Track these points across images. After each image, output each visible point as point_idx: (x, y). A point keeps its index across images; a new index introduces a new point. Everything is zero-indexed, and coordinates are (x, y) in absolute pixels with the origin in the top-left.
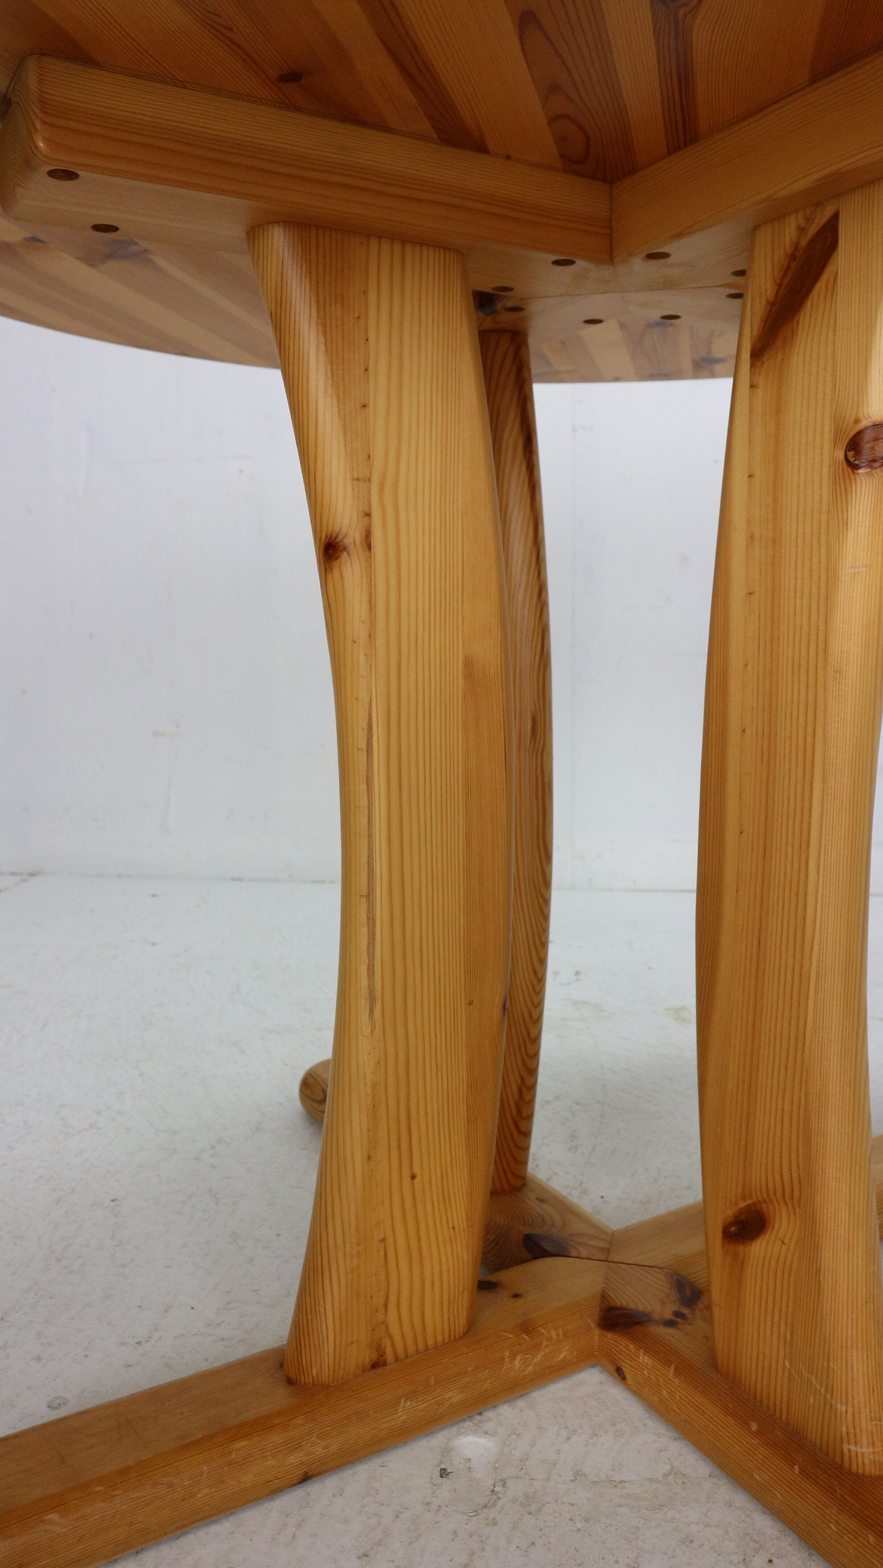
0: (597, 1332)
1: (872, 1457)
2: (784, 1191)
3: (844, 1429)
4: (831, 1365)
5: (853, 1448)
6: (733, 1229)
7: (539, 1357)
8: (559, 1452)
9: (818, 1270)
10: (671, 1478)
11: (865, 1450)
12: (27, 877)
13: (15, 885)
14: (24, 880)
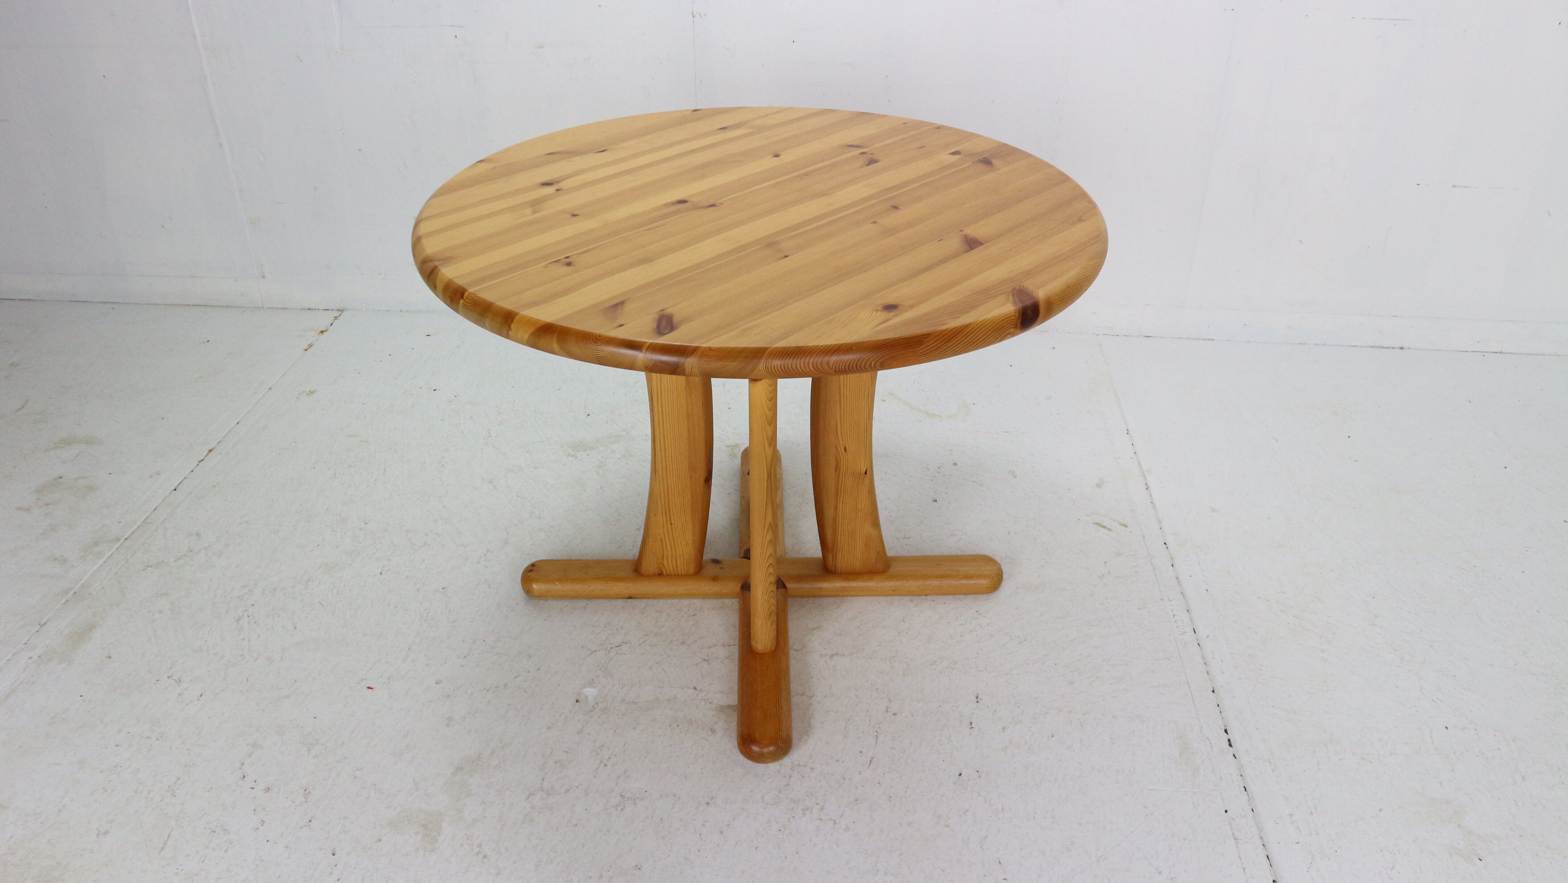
12: (336, 314)
13: (332, 324)
14: (336, 318)
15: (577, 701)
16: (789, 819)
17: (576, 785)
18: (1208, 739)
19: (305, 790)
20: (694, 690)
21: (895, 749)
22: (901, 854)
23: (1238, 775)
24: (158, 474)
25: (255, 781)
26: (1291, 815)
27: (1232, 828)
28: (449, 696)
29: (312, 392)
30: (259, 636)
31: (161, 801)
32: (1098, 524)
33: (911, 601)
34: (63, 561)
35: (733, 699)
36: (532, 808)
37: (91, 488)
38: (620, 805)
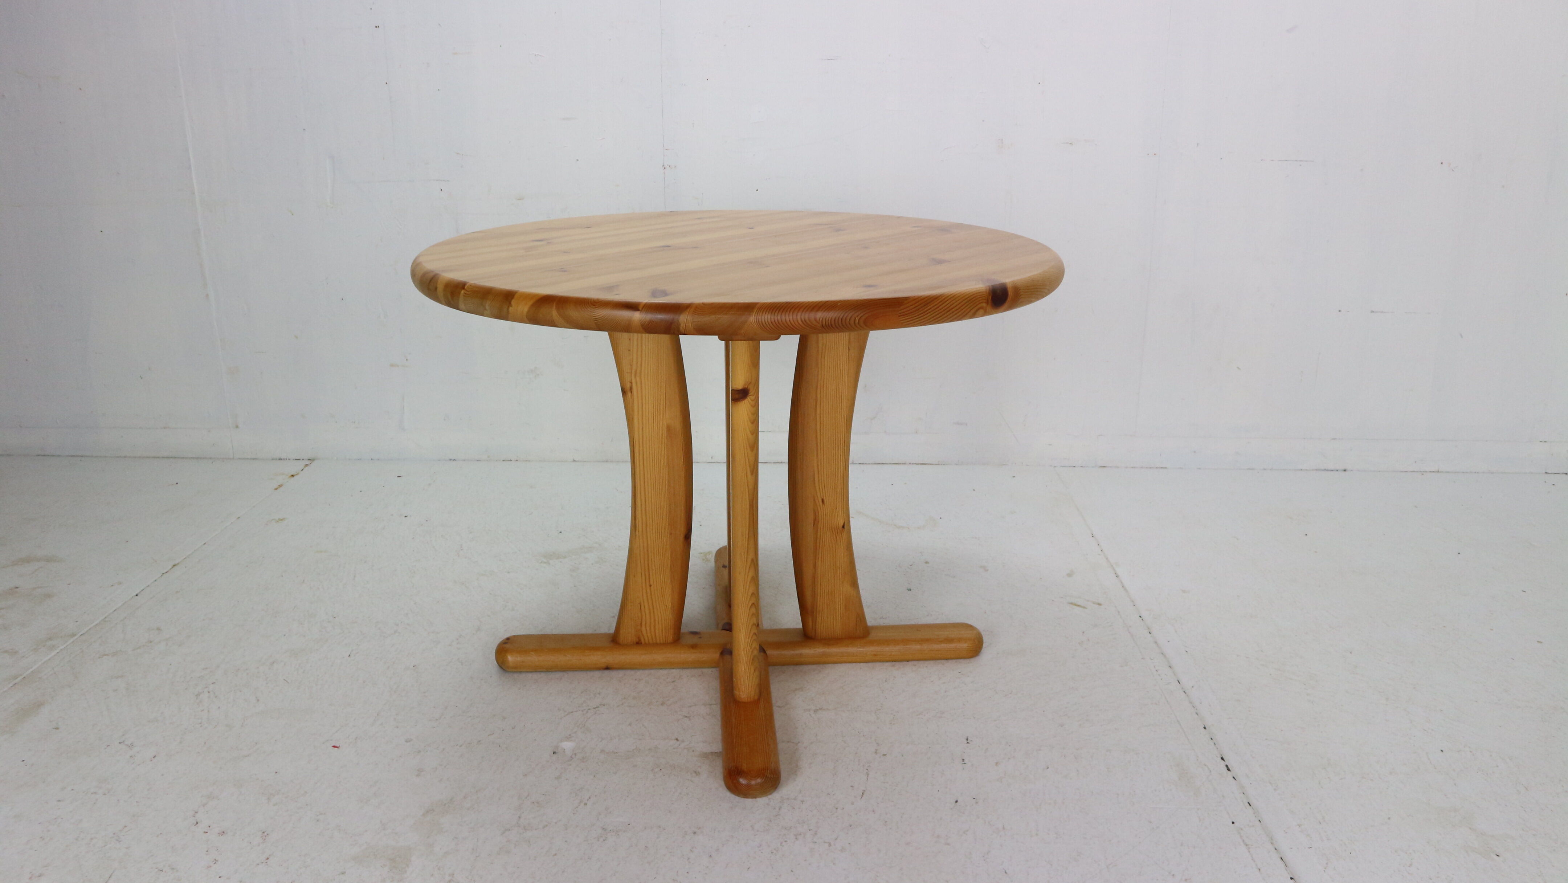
12: (308, 462)
13: (302, 470)
14: (307, 465)
15: (554, 753)
16: (781, 843)
17: (555, 821)
18: (1205, 765)
19: (264, 833)
20: (676, 741)
21: (887, 783)
22: (901, 869)
23: (1240, 793)
24: (120, 583)
25: (209, 827)
26: (1299, 825)
27: (1241, 837)
28: (419, 752)
29: (282, 520)
30: (219, 708)
31: (105, 846)
32: (1071, 603)
33: (893, 666)
34: (13, 653)
35: (718, 747)
36: (508, 841)
37: (49, 596)
38: (602, 837)
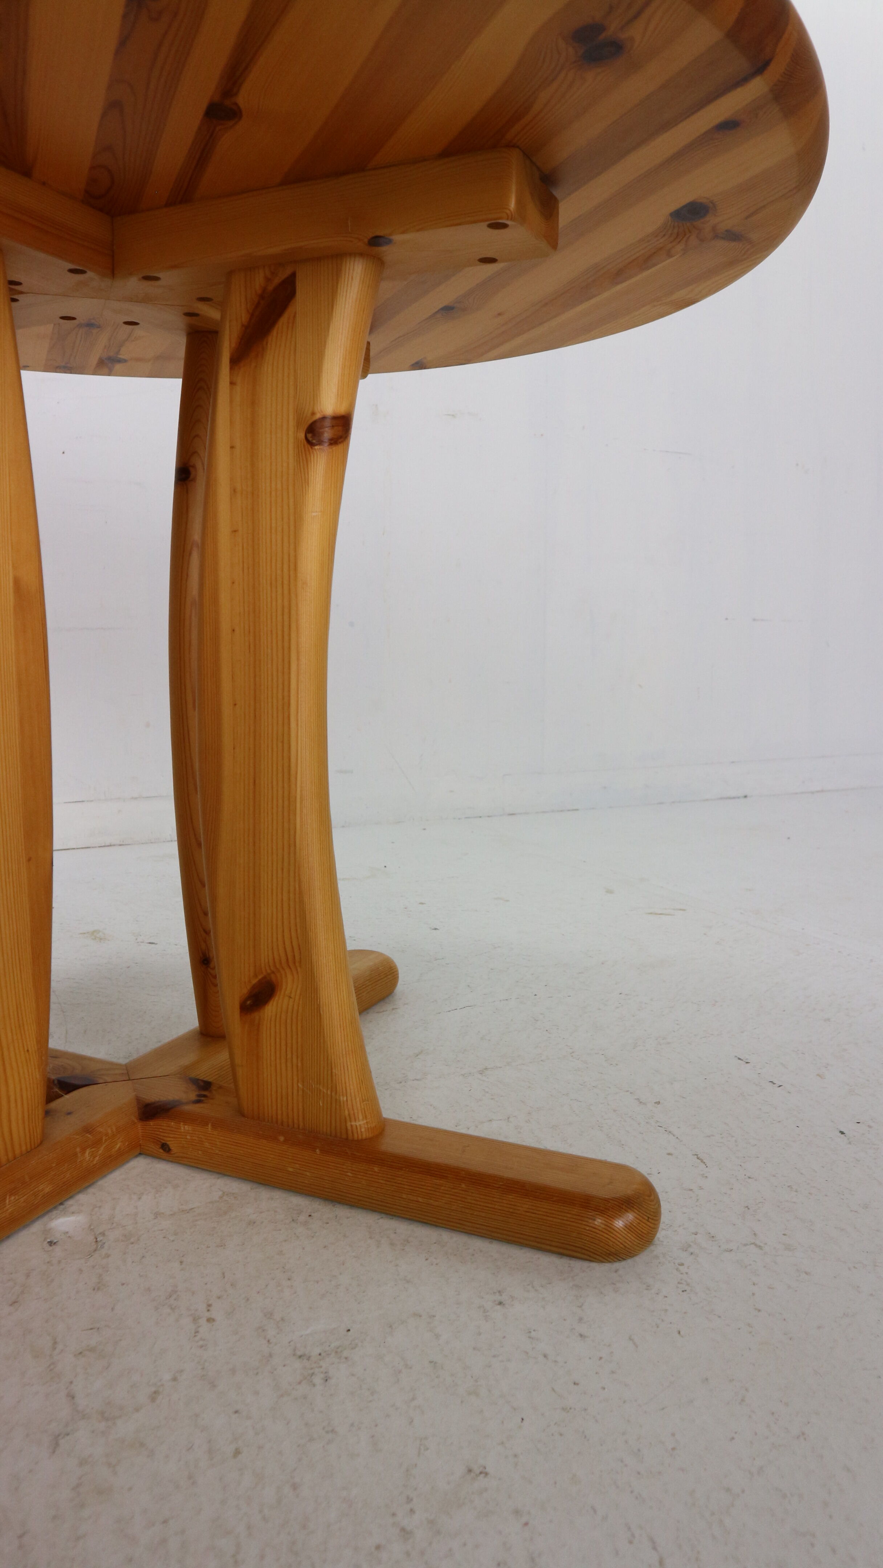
0: (139, 1125)
1: (366, 1126)
2: (287, 960)
3: (347, 1112)
4: (334, 1071)
5: (353, 1123)
6: (248, 1002)
7: (102, 1148)
8: (136, 1207)
9: (319, 1006)
10: (225, 1198)
11: (361, 1123)
17: (167, 1377)
36: (82, 1463)
38: (313, 1374)
